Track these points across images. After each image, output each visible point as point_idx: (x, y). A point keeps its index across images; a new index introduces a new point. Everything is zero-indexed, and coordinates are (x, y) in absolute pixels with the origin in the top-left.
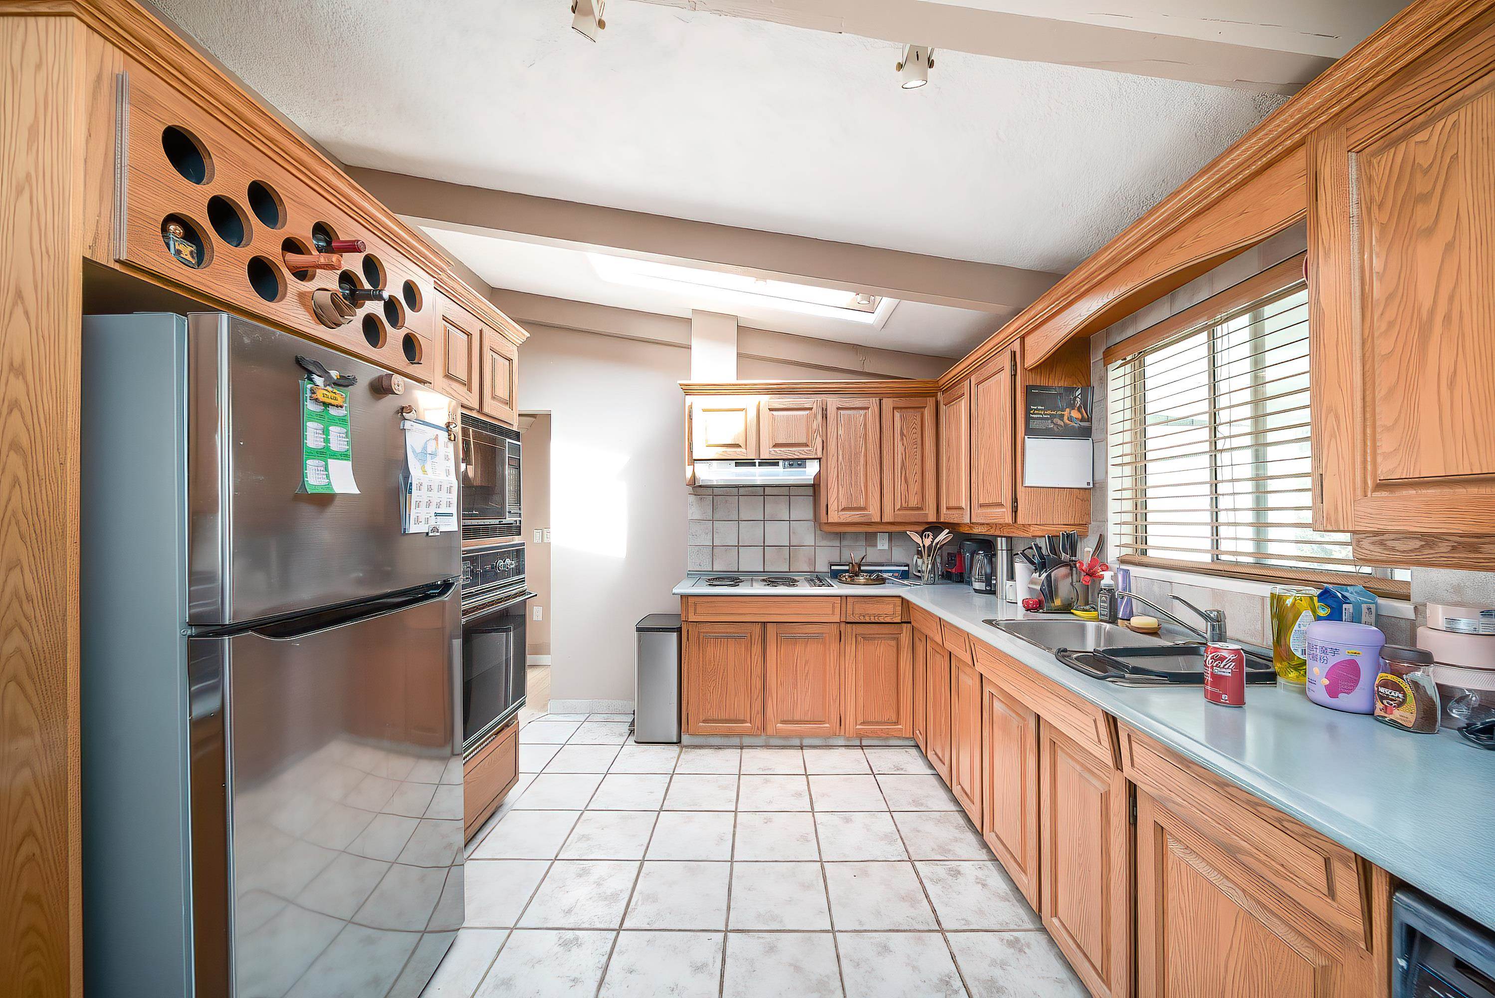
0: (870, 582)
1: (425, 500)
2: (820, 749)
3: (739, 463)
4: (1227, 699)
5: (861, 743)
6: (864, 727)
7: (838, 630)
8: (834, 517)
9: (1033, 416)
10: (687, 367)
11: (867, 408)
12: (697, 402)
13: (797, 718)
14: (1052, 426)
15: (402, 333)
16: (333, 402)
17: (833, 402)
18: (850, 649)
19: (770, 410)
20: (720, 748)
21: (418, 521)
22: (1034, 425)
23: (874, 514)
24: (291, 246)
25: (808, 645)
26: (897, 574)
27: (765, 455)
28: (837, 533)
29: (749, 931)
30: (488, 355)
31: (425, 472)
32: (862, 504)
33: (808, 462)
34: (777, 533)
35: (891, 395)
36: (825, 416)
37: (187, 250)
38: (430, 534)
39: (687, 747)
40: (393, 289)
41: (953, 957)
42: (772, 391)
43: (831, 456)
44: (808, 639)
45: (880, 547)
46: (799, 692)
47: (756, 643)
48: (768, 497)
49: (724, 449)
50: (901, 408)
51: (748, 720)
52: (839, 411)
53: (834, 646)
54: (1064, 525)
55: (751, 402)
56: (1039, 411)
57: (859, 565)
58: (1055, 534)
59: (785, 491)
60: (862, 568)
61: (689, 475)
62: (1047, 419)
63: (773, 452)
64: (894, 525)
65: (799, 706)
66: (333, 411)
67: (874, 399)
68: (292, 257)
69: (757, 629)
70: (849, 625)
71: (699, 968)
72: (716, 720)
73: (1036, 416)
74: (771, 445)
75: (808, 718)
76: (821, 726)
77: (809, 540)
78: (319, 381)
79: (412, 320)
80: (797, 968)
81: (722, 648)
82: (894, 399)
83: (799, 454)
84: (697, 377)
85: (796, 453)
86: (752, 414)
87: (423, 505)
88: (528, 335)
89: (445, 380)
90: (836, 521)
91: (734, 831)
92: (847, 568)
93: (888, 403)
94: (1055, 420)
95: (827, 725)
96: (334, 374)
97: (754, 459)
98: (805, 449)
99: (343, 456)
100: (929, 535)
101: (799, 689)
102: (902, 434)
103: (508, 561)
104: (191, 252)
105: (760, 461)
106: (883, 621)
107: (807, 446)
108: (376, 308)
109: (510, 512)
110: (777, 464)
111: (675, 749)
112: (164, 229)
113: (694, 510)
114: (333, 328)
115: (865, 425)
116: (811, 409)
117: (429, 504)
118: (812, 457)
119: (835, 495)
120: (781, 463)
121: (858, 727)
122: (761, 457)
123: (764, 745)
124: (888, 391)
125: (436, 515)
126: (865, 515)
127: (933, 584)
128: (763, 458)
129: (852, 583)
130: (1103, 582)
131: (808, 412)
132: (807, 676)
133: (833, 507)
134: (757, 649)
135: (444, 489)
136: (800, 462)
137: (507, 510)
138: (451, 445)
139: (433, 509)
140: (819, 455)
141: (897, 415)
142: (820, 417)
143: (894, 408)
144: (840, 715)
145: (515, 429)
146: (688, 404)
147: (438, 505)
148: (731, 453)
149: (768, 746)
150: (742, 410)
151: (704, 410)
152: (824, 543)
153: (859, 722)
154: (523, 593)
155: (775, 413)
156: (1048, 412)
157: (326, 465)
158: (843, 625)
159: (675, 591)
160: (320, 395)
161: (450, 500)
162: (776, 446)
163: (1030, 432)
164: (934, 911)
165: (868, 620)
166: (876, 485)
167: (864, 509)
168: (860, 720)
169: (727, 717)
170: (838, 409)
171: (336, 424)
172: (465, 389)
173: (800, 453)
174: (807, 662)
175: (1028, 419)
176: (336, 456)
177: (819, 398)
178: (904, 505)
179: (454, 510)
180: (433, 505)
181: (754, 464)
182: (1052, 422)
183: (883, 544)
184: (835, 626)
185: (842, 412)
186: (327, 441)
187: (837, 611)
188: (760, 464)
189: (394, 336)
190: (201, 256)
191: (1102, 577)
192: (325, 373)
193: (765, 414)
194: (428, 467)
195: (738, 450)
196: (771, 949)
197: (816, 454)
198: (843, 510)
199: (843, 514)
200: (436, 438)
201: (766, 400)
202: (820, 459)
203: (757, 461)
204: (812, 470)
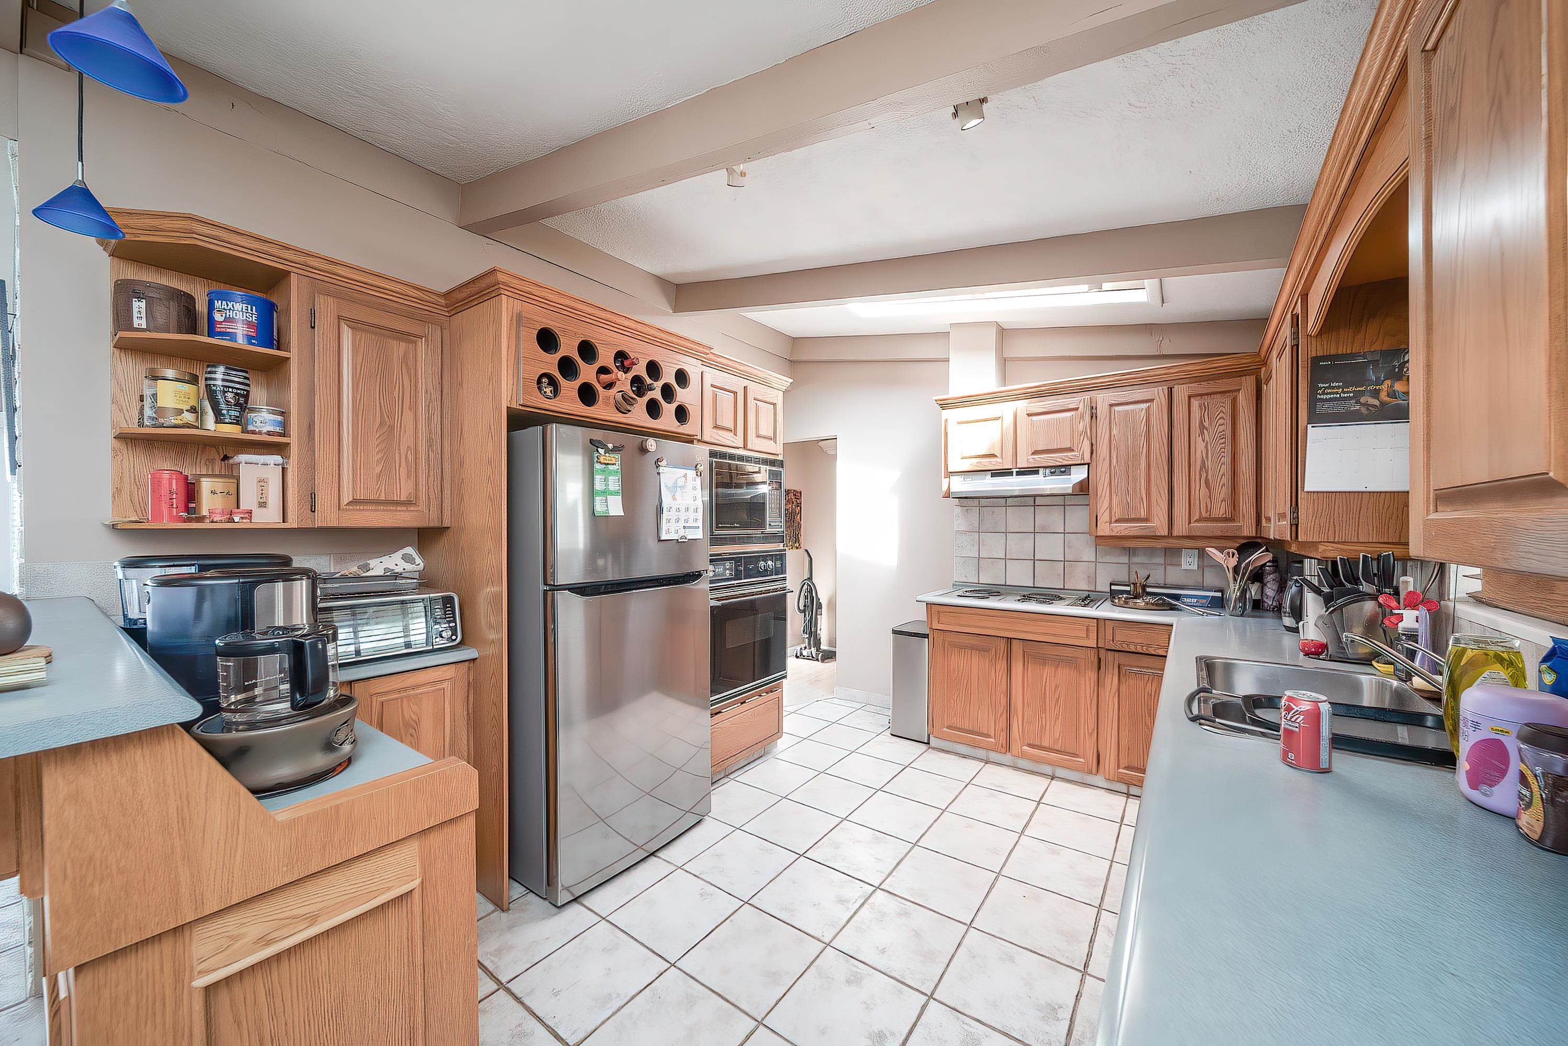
0: (1149, 607)
1: (674, 518)
2: (1074, 784)
3: (997, 473)
4: (1293, 758)
5: (1128, 791)
6: (1128, 772)
7: (1096, 657)
8: (1104, 529)
9: (1322, 397)
10: (945, 381)
11: (1152, 400)
12: (950, 415)
13: (1045, 743)
14: (1358, 407)
15: (674, 406)
16: (609, 462)
17: (1103, 398)
18: (1111, 680)
19: (1029, 415)
20: (964, 757)
21: (668, 531)
22: (1321, 408)
23: (1159, 524)
24: (603, 370)
25: (1059, 669)
26: (1204, 601)
27: (1023, 463)
28: (1124, 548)
29: (895, 895)
30: (751, 403)
31: (674, 499)
32: (1143, 515)
33: (1073, 469)
34: (1050, 547)
35: (1187, 380)
36: (1093, 416)
37: (548, 390)
38: (679, 541)
39: (933, 748)
40: (669, 377)
41: (1078, 996)
42: (1031, 395)
43: (1101, 461)
44: (1059, 662)
45: (1184, 566)
46: (1048, 717)
47: (1001, 658)
48: (1038, 507)
49: (978, 460)
50: (1201, 395)
51: (993, 735)
52: (1114, 408)
53: (1092, 675)
54: (1381, 543)
55: (1007, 410)
56: (1332, 390)
57: (1144, 587)
58: (1353, 555)
59: (1060, 500)
60: (1148, 590)
61: (945, 488)
62: (1349, 398)
63: (1031, 460)
64: (1193, 539)
65: (1047, 732)
66: (611, 467)
67: (1161, 388)
68: (603, 377)
69: (1002, 644)
70: (1109, 652)
71: (841, 901)
72: (961, 729)
73: (1329, 396)
74: (1030, 453)
75: (1058, 747)
76: (1074, 759)
77: (1088, 554)
78: (601, 451)
79: (683, 396)
80: (917, 935)
81: (965, 658)
82: (1190, 385)
83: (1061, 460)
84: (956, 389)
85: (1057, 459)
86: (1008, 421)
87: (673, 521)
88: (791, 381)
89: (715, 431)
90: (1108, 534)
91: (932, 824)
92: (1128, 588)
93: (1181, 392)
94: (1363, 400)
95: (1082, 760)
96: (610, 446)
97: (1011, 469)
98: (1069, 454)
99: (616, 493)
100: (1233, 555)
101: (1048, 714)
102: (1202, 427)
103: (770, 563)
104: (551, 392)
105: (1018, 470)
106: (1154, 653)
107: (1071, 450)
108: (656, 394)
109: (770, 525)
110: (1037, 472)
111: (924, 747)
112: (539, 382)
113: (959, 520)
114: (626, 413)
115: (1148, 420)
116: (1077, 409)
117: (678, 521)
118: (1077, 462)
119: (1106, 504)
120: (1041, 471)
121: (1121, 770)
122: (1018, 466)
123: (1011, 765)
124: (1182, 375)
125: (684, 527)
126: (1149, 527)
127: (1242, 615)
128: (1021, 467)
129: (1125, 605)
130: (1401, 625)
131: (1073, 413)
132: (1057, 701)
133: (1104, 517)
134: (1001, 665)
135: (691, 510)
136: (1064, 469)
137: (768, 523)
138: (698, 479)
139: (681, 524)
140: (1087, 459)
141: (1195, 403)
142: (1087, 417)
143: (1190, 397)
144: (1098, 751)
145: (780, 458)
146: (944, 418)
147: (686, 521)
148: (986, 464)
149: (1016, 768)
150: (998, 419)
151: (959, 423)
152: (1107, 559)
153: (1122, 765)
154: (784, 589)
155: (1034, 418)
156: (1350, 389)
157: (607, 499)
158: (1102, 652)
159: (919, 598)
160: (602, 460)
161: (698, 518)
162: (1035, 453)
163: (1315, 418)
164: (1089, 955)
165: (1133, 649)
166: (1162, 493)
167: (1146, 520)
168: (1124, 763)
169: (971, 728)
170: (1111, 405)
171: (612, 475)
172: (732, 434)
173: (1063, 459)
174: (1057, 687)
175: (1313, 401)
176: (611, 494)
177: (1087, 396)
178: (1204, 514)
179: (700, 524)
180: (682, 521)
181: (1011, 474)
182: (1358, 402)
183: (1189, 562)
184: (1093, 652)
185: (1117, 408)
186: (607, 485)
187: (1093, 635)
188: (1019, 473)
189: (669, 409)
190: (556, 392)
191: (1400, 618)
192: (604, 446)
193: (1023, 419)
194: (678, 496)
195: (993, 460)
196: (905, 914)
197: (1083, 458)
198: (1116, 521)
199: (1116, 527)
200: (685, 476)
201: (1022, 406)
202: (1088, 464)
203: (1014, 471)
204: (1079, 474)
